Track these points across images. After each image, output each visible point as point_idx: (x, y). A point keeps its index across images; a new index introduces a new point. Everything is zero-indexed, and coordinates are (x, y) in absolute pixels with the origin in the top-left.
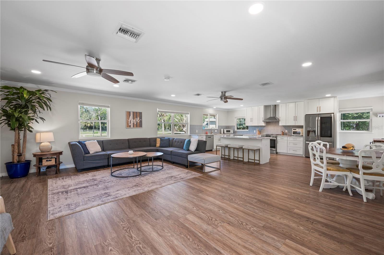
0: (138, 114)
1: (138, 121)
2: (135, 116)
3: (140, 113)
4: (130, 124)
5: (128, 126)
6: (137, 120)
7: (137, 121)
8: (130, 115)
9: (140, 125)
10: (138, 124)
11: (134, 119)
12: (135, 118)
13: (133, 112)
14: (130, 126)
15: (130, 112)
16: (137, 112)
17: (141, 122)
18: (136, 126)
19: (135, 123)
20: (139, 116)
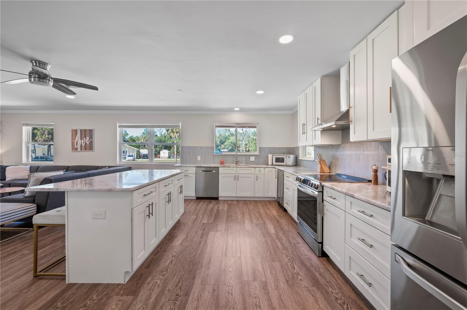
0: (87, 133)
1: (88, 142)
2: (83, 135)
3: (90, 130)
4: (76, 146)
5: (74, 149)
6: (86, 140)
7: (86, 142)
8: (76, 135)
9: (90, 147)
10: (88, 146)
11: (81, 139)
12: (83, 138)
13: (81, 130)
14: (77, 149)
15: (77, 130)
16: (85, 130)
17: (91, 143)
18: (84, 149)
19: (83, 145)
20: (89, 135)
